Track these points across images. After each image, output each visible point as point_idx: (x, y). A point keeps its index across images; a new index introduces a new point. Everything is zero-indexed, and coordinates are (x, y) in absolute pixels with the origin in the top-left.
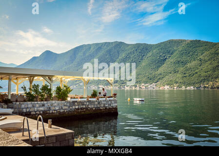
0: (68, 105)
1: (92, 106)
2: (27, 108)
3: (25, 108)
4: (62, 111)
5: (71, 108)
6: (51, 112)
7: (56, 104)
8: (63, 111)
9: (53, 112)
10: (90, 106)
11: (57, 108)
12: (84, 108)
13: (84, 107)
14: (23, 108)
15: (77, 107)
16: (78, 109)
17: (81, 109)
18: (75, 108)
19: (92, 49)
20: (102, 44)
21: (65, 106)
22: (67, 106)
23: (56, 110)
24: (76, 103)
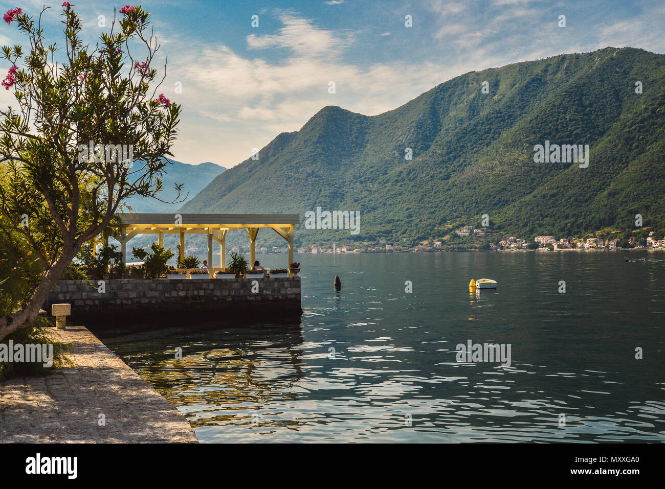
0: (160, 287)
1: (225, 293)
2: (66, 292)
3: (62, 292)
4: (144, 301)
5: (167, 295)
6: (119, 302)
7: (129, 287)
8: (147, 301)
9: (124, 302)
10: (218, 293)
11: (133, 295)
12: (201, 297)
13: (202, 293)
14: (58, 293)
15: (182, 294)
16: (186, 298)
17: (194, 298)
18: (179, 297)
19: (503, 87)
20: (546, 64)
21: (151, 290)
22: (156, 290)
23: (131, 299)
24: (180, 285)
